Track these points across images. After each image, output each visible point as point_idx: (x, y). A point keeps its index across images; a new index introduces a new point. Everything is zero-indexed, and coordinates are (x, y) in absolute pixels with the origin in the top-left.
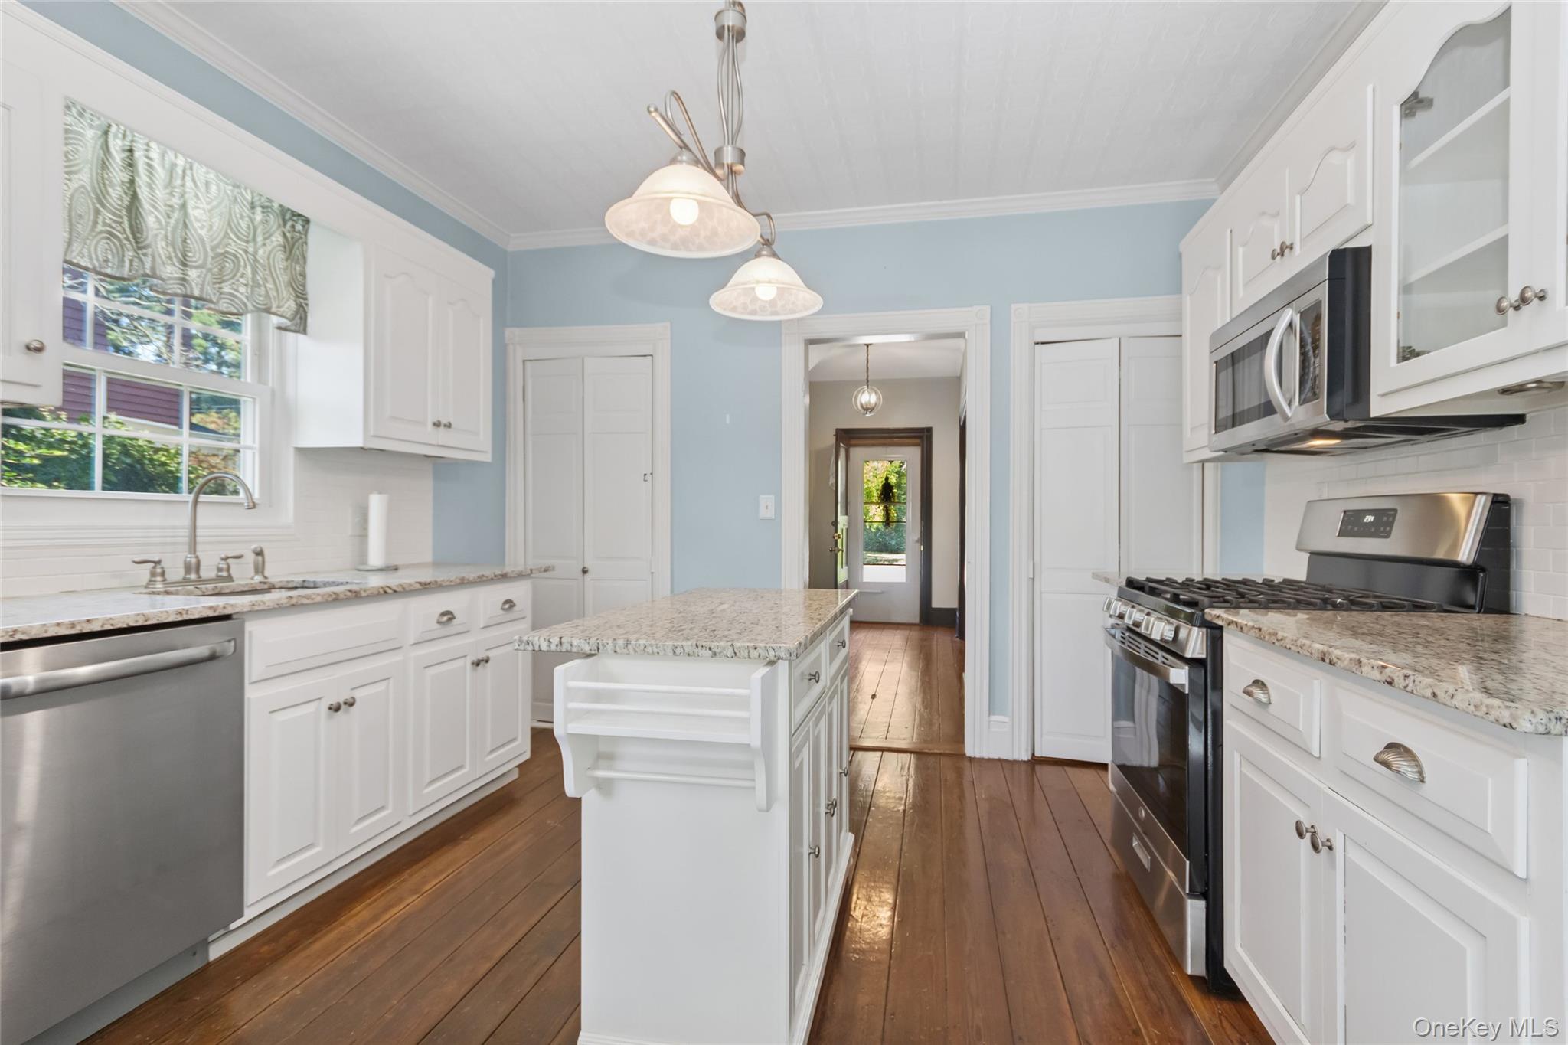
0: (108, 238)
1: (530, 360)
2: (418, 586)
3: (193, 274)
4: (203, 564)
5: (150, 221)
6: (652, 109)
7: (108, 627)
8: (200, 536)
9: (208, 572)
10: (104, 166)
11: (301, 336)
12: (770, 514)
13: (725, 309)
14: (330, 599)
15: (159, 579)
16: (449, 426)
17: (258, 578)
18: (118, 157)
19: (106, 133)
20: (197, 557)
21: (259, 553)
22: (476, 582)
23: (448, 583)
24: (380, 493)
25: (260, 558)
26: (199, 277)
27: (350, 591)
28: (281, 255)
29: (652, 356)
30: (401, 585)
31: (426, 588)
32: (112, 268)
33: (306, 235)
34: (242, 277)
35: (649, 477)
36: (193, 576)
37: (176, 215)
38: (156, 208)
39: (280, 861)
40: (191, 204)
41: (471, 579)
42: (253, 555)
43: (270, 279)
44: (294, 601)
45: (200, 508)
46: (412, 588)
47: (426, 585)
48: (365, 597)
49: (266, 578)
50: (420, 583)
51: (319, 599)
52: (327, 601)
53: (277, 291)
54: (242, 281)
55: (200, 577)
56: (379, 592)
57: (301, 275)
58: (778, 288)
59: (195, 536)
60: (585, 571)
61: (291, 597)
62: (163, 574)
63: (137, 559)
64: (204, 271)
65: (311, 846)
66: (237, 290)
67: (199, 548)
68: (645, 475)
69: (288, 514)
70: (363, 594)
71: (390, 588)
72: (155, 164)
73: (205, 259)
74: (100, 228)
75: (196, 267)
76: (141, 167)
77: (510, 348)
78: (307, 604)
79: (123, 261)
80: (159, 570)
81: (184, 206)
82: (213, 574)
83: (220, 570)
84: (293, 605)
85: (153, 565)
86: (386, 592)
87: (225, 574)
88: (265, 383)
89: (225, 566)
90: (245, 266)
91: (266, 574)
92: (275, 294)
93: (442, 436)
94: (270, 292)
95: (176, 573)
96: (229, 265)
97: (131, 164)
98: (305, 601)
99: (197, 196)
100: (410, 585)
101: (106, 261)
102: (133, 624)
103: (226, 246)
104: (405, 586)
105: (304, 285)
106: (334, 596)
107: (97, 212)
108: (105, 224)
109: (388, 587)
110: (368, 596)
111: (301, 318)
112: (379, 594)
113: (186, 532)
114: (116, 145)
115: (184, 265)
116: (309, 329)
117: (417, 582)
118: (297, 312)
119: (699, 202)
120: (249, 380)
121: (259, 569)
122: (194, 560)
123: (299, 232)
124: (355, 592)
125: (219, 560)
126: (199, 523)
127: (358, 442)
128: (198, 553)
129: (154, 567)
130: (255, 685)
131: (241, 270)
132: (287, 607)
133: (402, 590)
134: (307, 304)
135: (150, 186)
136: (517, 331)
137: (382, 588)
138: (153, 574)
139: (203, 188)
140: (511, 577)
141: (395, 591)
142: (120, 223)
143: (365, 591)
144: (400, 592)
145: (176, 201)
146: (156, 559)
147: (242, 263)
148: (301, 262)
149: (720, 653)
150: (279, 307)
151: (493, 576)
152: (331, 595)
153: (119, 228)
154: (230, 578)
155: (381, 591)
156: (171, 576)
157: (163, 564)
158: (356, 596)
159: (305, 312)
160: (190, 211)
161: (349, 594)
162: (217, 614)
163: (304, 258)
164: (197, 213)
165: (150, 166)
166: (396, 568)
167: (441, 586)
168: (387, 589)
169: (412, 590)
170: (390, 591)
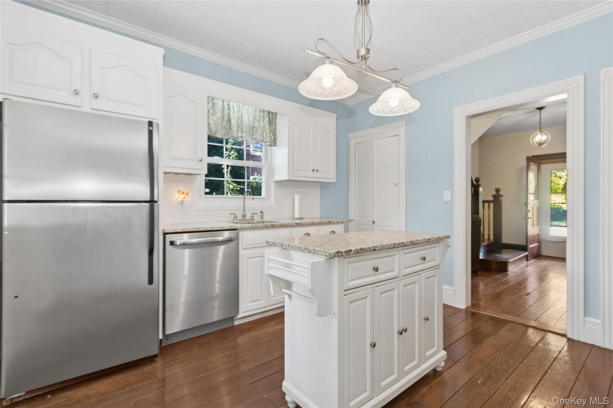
0: (225, 129)
1: (357, 144)
2: (295, 224)
3: (244, 134)
4: (246, 215)
5: (233, 122)
6: (305, 49)
7: (204, 230)
8: (246, 207)
10: (223, 110)
11: (275, 147)
12: (448, 199)
13: (382, 114)
14: (265, 226)
15: (236, 219)
16: (317, 171)
17: (261, 220)
18: (226, 107)
19: (224, 101)
20: (245, 213)
21: (262, 212)
22: (318, 224)
23: (307, 224)
24: (298, 194)
25: (262, 214)
26: (245, 135)
28: (268, 124)
29: (398, 135)
30: (289, 223)
31: (298, 225)
32: (226, 136)
33: (276, 116)
34: (258, 132)
35: (397, 185)
36: (244, 218)
37: (240, 119)
38: (235, 118)
39: (251, 302)
40: (244, 115)
41: (316, 223)
42: (260, 213)
43: (265, 132)
44: (253, 226)
45: (246, 199)
46: (293, 225)
47: (298, 224)
48: (276, 227)
49: (263, 220)
50: (296, 223)
51: (261, 226)
52: (264, 227)
53: (266, 135)
54: (258, 134)
55: (245, 219)
56: (281, 225)
57: (274, 129)
58: (399, 100)
59: (244, 207)
60: (374, 222)
61: (252, 225)
62: (236, 217)
63: (231, 213)
64: (246, 133)
65: (260, 300)
66: (257, 137)
67: (245, 210)
68: (396, 184)
69: (272, 201)
70: (275, 226)
71: (285, 224)
72: (235, 107)
73: (247, 130)
74: (223, 126)
75: (244, 132)
76: (231, 108)
77: (350, 140)
78: (257, 228)
79: (228, 134)
81: (242, 116)
82: (249, 218)
83: (251, 217)
84: (253, 228)
85: (234, 215)
86: (283, 225)
87: (252, 218)
88: (268, 163)
89: (252, 216)
90: (259, 129)
91: (264, 219)
92: (266, 136)
93: (316, 174)
94: (264, 136)
95: (240, 217)
96: (255, 130)
97: (229, 108)
98: (257, 227)
99: (245, 113)
100: (292, 224)
101: (225, 135)
102: (210, 230)
103: (254, 125)
104: (290, 224)
105: (276, 132)
106: (266, 226)
107: (222, 122)
108: (224, 125)
109: (284, 224)
110: (277, 226)
111: (275, 142)
112: (281, 226)
113: (243, 206)
114: (226, 104)
115: (242, 132)
116: (277, 145)
117: (294, 223)
118: (274, 139)
119: (334, 78)
120: (263, 162)
121: (262, 217)
122: (244, 214)
123: (274, 116)
124: (273, 225)
125: (251, 214)
126: (245, 204)
127: (286, 178)
128: (245, 212)
129: (235, 216)
130: (244, 250)
131: (258, 131)
132: (251, 228)
134: (276, 137)
135: (234, 113)
136: (352, 134)
137: (282, 224)
138: (234, 217)
139: (247, 110)
140: (333, 223)
141: (287, 225)
142: (227, 125)
144: (288, 226)
145: (240, 115)
146: (235, 213)
147: (258, 129)
148: (275, 125)
149: (311, 252)
150: (266, 139)
151: (325, 222)
152: (265, 225)
153: (227, 126)
154: (253, 219)
156: (238, 218)
157: (236, 215)
158: (273, 226)
159: (276, 140)
160: (243, 117)
161: (271, 225)
162: (231, 228)
163: (276, 123)
164: (245, 117)
165: (234, 107)
166: (302, 219)
167: (304, 224)
168: (284, 225)
169: (293, 226)
170: (285, 225)
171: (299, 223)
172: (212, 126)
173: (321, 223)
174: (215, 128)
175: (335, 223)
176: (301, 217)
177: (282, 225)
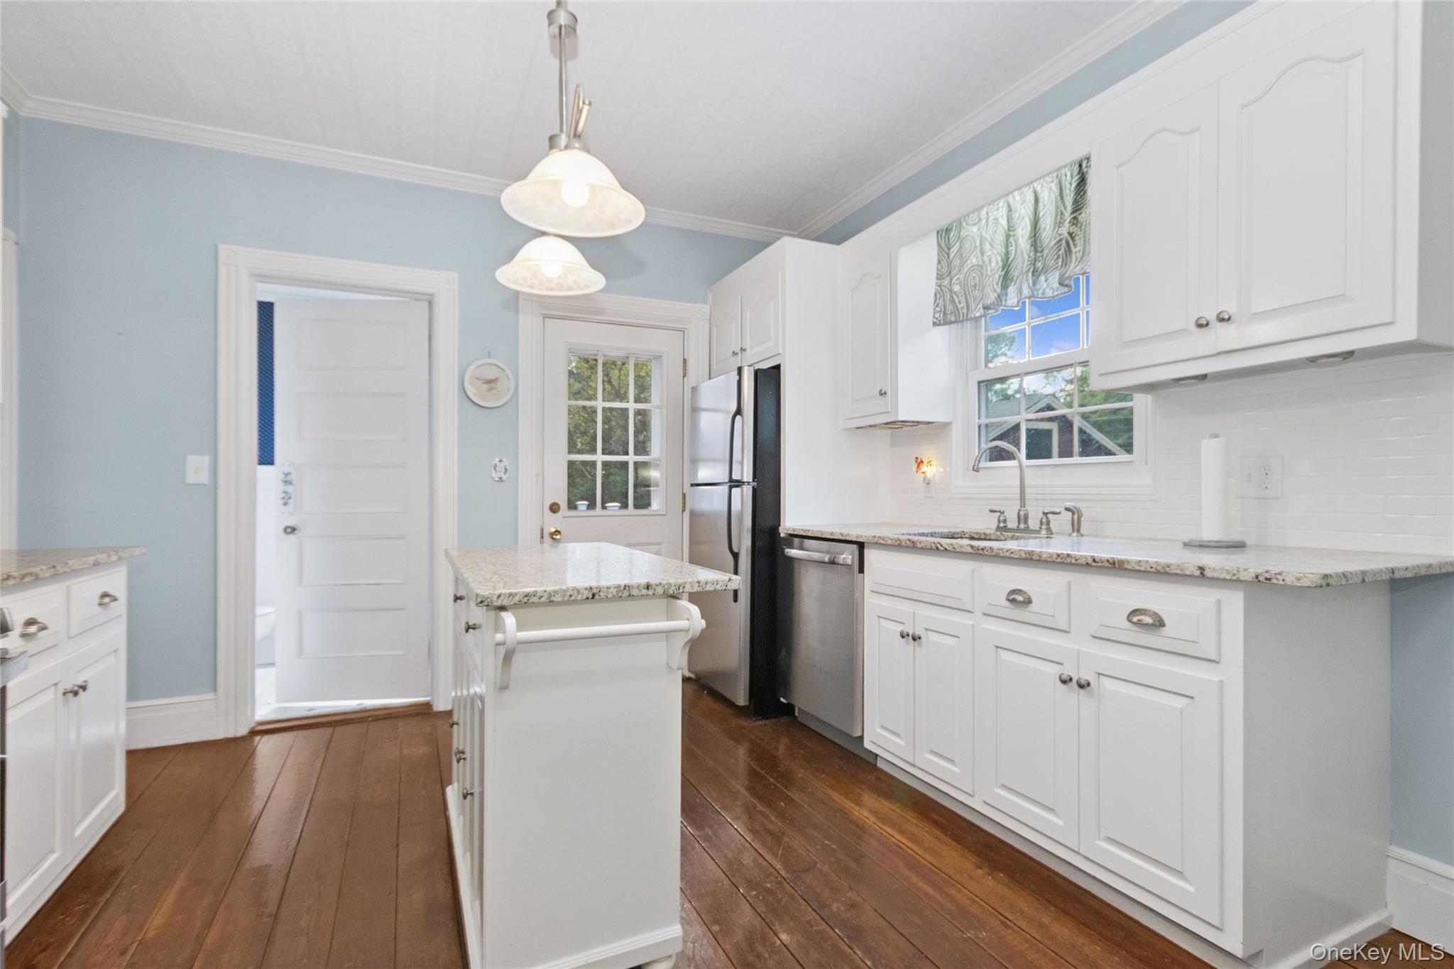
8: (1028, 494)
9: (1012, 524)
15: (1003, 525)
16: (1227, 318)
20: (1026, 511)
23: (1008, 554)
24: (1212, 437)
27: (909, 540)
36: (1023, 526)
55: (1028, 527)
59: (1024, 493)
62: (1005, 521)
80: (1002, 518)
82: (1038, 526)
85: (999, 514)
86: (937, 548)
89: (1045, 520)
95: (1012, 521)
110: (922, 548)
113: (1018, 490)
125: (1042, 515)
126: (1026, 484)
133: (952, 549)
138: (999, 521)
141: (946, 549)
143: (920, 543)
144: (950, 551)
146: (1002, 510)
155: (934, 547)
156: (1009, 524)
157: (1005, 514)
161: (908, 542)
166: (1239, 546)
167: (997, 556)
168: (939, 546)
169: (962, 553)
170: (941, 548)
171: (983, 549)
172: (958, 297)
173: (1069, 560)
174: (963, 299)
175: (1145, 572)
176: (1235, 537)
177: (933, 545)
